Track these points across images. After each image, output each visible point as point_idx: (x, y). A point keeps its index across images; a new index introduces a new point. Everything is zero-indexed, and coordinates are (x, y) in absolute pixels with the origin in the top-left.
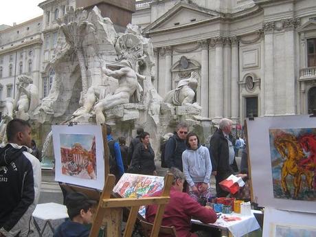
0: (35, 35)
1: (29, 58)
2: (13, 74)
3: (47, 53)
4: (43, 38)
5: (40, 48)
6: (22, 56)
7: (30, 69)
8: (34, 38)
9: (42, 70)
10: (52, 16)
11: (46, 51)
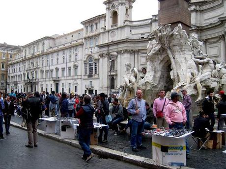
0: (79, 39)
1: (75, 52)
2: (65, 62)
3: (87, 50)
4: (84, 42)
5: (82, 47)
6: (70, 52)
7: (76, 59)
8: (78, 41)
9: (84, 60)
10: (89, 29)
11: (86, 48)
